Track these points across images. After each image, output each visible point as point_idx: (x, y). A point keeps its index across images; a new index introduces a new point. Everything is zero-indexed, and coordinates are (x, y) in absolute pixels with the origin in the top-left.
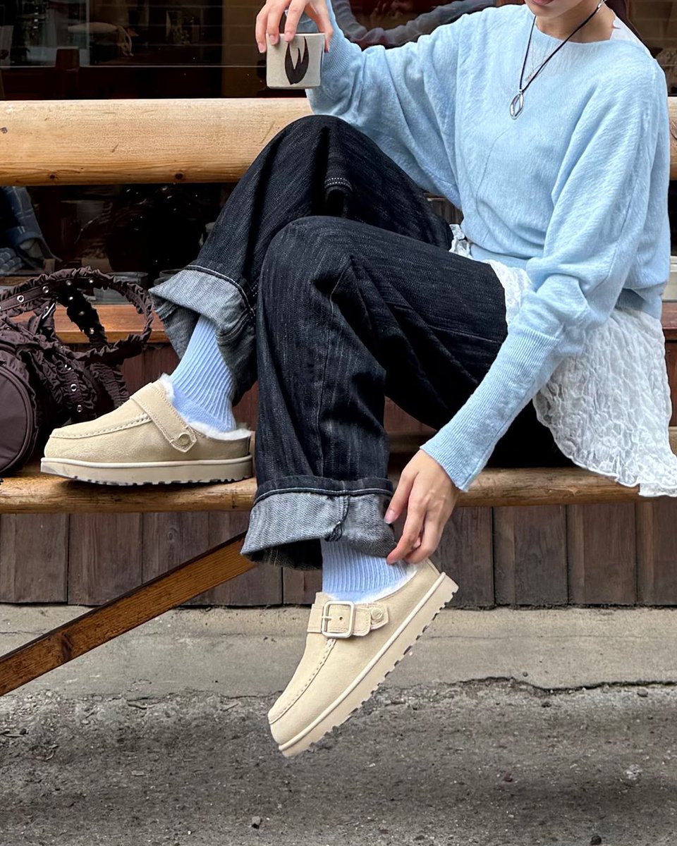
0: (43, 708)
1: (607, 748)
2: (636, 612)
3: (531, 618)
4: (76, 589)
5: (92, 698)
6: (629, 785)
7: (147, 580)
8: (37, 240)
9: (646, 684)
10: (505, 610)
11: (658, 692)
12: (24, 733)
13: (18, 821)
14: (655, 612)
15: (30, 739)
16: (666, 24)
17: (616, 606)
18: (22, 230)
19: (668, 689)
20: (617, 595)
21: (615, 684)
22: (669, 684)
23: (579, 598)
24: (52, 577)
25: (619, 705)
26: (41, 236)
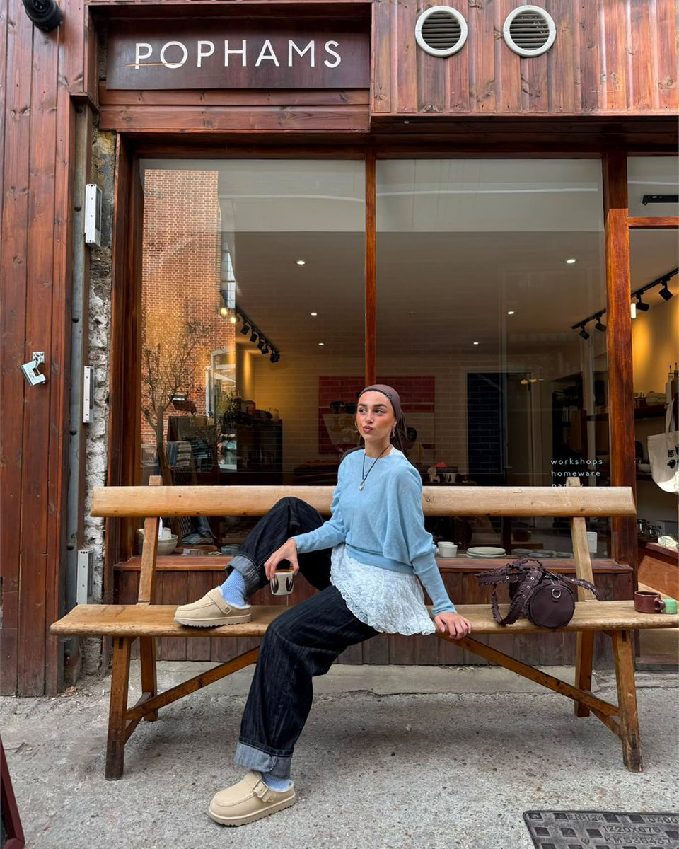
0: (200, 699)
1: (400, 718)
2: (413, 667)
3: (376, 669)
4: (214, 656)
5: (217, 696)
6: (407, 732)
7: (239, 655)
8: (207, 532)
9: (416, 694)
10: (366, 665)
11: (420, 696)
12: (192, 708)
13: (185, 742)
14: (420, 667)
15: (194, 710)
16: (434, 457)
17: (406, 665)
18: (202, 528)
19: (423, 696)
20: (407, 660)
21: (404, 693)
22: (424, 693)
23: (392, 661)
24: (205, 652)
25: (405, 701)
26: (210, 530)
